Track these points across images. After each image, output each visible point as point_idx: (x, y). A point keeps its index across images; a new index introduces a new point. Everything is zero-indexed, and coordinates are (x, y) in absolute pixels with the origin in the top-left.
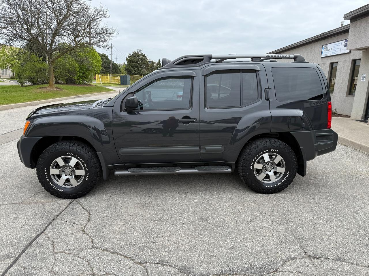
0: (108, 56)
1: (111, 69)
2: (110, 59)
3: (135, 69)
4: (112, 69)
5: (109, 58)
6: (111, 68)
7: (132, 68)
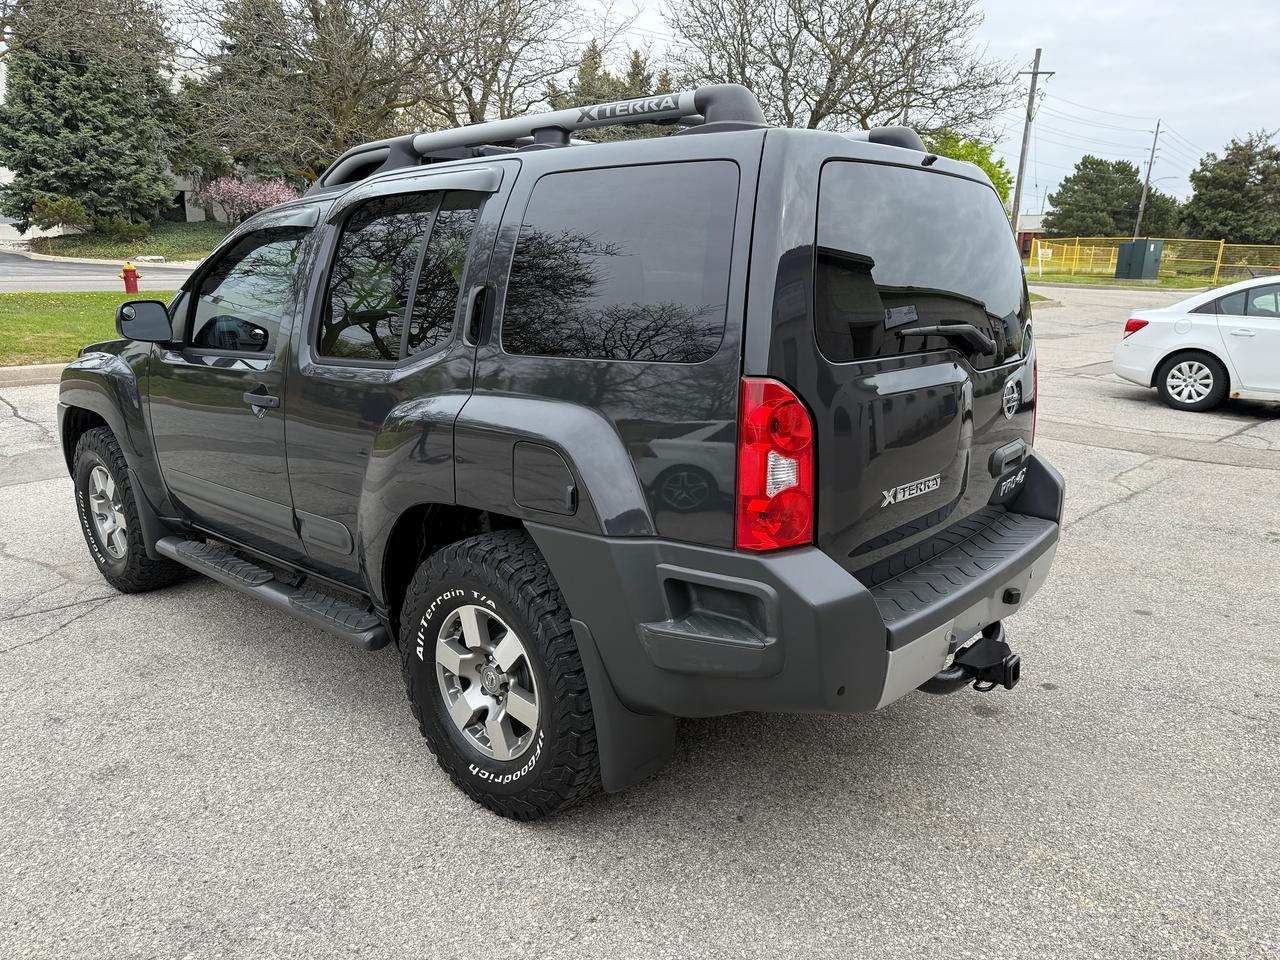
0: (1137, 171)
1: (1139, 219)
2: (1143, 181)
3: (1222, 215)
4: (1144, 219)
5: (1142, 178)
6: (1141, 215)
7: (1209, 212)
